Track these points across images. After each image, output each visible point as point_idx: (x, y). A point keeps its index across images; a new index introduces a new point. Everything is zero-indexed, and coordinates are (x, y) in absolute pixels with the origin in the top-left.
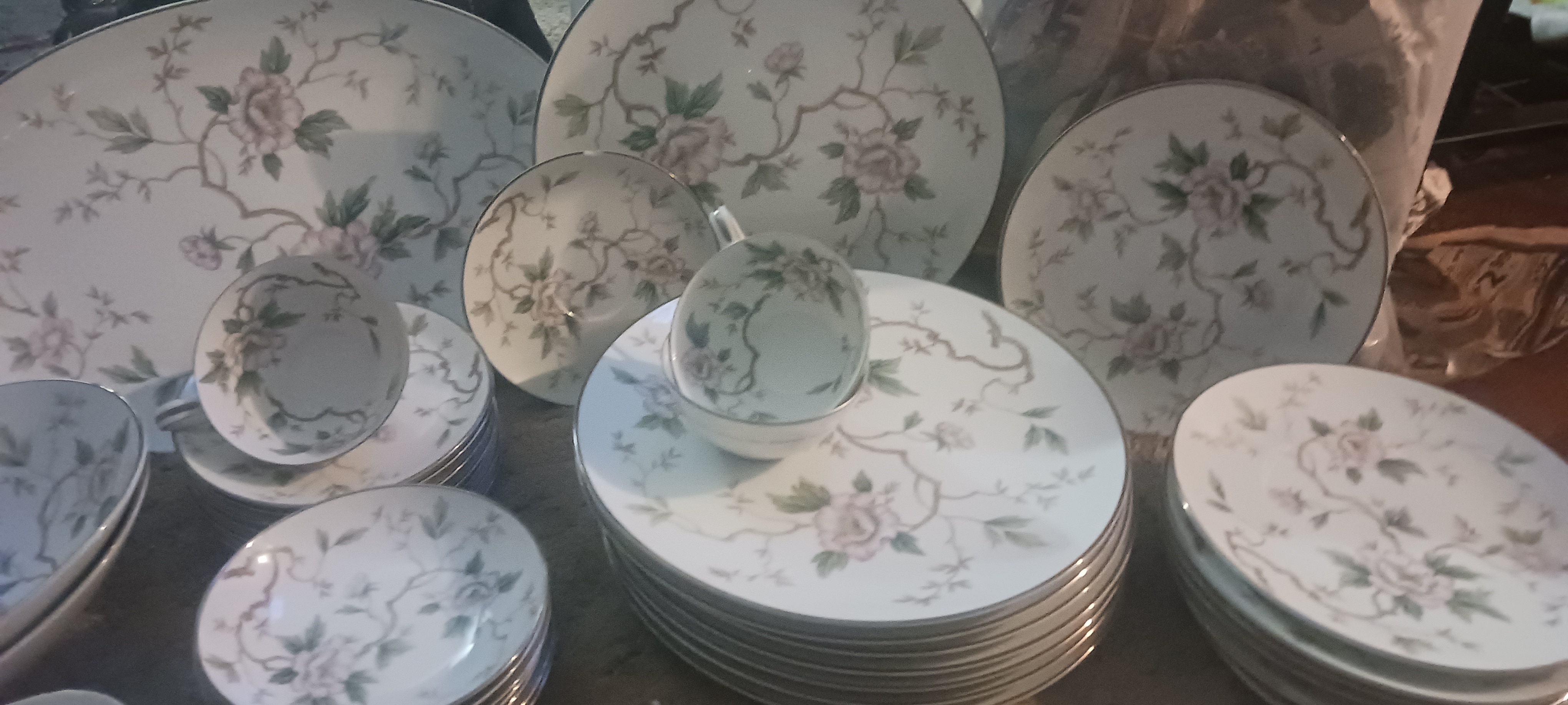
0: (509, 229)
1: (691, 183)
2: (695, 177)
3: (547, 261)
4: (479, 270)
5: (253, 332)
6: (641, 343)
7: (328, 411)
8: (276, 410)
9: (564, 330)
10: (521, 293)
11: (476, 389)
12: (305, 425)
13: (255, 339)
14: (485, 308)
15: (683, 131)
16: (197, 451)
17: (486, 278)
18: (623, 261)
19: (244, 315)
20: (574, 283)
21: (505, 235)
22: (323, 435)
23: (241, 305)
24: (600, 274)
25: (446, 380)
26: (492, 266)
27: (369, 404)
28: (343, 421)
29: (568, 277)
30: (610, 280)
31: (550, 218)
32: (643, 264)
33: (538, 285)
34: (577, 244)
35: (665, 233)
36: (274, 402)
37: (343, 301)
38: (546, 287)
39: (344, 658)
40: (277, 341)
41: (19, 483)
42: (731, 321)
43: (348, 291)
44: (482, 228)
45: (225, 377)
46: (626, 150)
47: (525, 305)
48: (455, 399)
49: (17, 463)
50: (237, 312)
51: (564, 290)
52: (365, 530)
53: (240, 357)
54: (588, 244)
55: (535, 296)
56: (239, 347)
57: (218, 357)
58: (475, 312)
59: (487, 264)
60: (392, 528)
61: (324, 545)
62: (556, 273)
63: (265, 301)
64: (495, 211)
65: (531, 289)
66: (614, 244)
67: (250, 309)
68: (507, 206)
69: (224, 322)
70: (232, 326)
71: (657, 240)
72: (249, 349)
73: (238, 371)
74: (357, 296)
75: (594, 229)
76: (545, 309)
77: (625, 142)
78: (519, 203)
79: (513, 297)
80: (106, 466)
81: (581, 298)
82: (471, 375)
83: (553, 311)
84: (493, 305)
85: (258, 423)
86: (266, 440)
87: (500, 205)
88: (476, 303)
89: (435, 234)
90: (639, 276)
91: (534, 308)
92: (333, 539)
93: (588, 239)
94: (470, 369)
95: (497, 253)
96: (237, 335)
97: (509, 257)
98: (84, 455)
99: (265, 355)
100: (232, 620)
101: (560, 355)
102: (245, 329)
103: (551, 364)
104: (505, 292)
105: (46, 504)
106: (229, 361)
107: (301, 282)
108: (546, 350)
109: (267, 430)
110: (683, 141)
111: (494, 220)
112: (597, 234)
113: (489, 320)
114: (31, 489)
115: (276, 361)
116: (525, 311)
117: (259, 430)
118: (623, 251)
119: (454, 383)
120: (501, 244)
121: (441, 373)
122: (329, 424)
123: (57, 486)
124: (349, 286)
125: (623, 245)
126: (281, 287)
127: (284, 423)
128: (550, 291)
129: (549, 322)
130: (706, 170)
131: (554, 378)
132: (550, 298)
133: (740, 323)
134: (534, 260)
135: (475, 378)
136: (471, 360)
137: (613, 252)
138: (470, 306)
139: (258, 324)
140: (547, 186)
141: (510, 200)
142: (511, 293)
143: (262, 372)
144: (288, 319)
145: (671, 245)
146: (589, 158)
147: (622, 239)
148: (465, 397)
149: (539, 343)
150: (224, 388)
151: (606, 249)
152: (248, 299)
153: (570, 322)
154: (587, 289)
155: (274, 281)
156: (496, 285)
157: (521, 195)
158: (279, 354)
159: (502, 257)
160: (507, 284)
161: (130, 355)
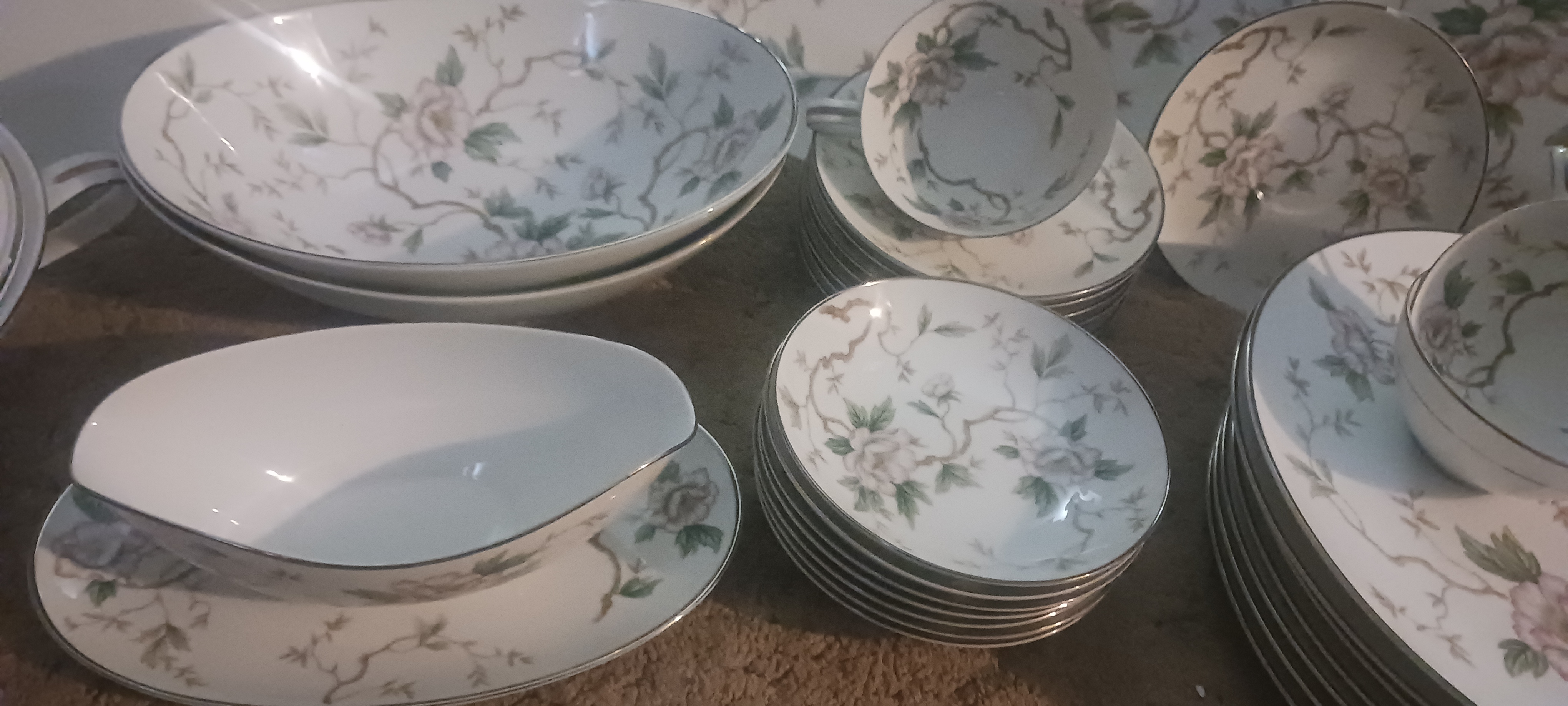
0: (1246, 64)
1: (1490, 99)
2: (1499, 93)
3: (1265, 118)
5: (939, 60)
6: (1351, 265)
7: (971, 182)
8: (920, 156)
9: (1239, 205)
10: (1219, 143)
11: (1137, 231)
12: (942, 186)
13: (937, 68)
14: (1172, 141)
15: (1520, 31)
16: (829, 164)
17: (1192, 108)
18: (1350, 155)
19: (941, 36)
20: (1280, 158)
21: (1238, 68)
22: (957, 206)
23: (945, 24)
24: (1314, 160)
25: (1105, 204)
26: (1206, 96)
27: (1019, 194)
28: (983, 200)
29: (1278, 147)
30: (1321, 172)
31: (1298, 70)
32: (1371, 171)
33: (1242, 141)
34: (1311, 114)
35: (1418, 147)
36: (923, 148)
37: (1048, 66)
38: (1247, 148)
39: (903, 458)
40: (955, 81)
41: (650, 115)
42: (1501, 292)
43: (1062, 60)
44: (1221, 50)
45: (891, 98)
46: (1435, 26)
47: (1215, 158)
48: (1110, 232)
49: (657, 94)
50: (936, 30)
51: (1265, 160)
52: (971, 330)
53: (915, 80)
54: (1322, 119)
55: (1230, 154)
56: (918, 70)
57: (895, 70)
58: (1159, 142)
59: (1200, 93)
60: (998, 343)
61: (923, 326)
62: (1266, 137)
63: (968, 32)
64: (1245, 37)
65: (1231, 143)
66: (1351, 132)
67: (950, 33)
68: (1261, 36)
69: (920, 36)
70: (925, 43)
71: (1406, 150)
72: (926, 78)
73: (904, 96)
74: (1069, 67)
75: (1340, 105)
76: (1233, 172)
77: (1439, 16)
78: (1275, 37)
79: (1206, 143)
80: (740, 138)
81: (1278, 177)
82: (1136, 211)
83: (1242, 179)
84: (1181, 143)
85: (899, 161)
86: (901, 183)
87: (1256, 31)
88: (1166, 132)
89: (1149, 34)
90: (1358, 182)
91: (1223, 165)
92: (932, 326)
93: (1327, 113)
94: (1138, 204)
95: (1217, 86)
96: (923, 56)
97: (1228, 94)
98: (723, 116)
99: (936, 90)
100: (812, 361)
101: (1220, 232)
102: (933, 53)
103: (1204, 238)
104: (1201, 133)
105: (667, 149)
106: (903, 82)
107: (1017, 24)
108: (1207, 220)
109: (905, 174)
110: (1512, 42)
111: (1239, 46)
112: (1339, 112)
113: (1168, 158)
114: (659, 127)
115: (943, 102)
116: (1209, 165)
117: (898, 170)
118: (1356, 144)
119: (1113, 212)
120: (1228, 77)
121: (1102, 194)
122: (966, 195)
123: (684, 135)
124: (1067, 52)
125: (1363, 138)
126: (994, 22)
127: (923, 175)
128: (1250, 155)
129: (1229, 189)
130: (1519, 91)
131: (1200, 255)
132: (1245, 162)
133: (1511, 300)
134: (1252, 111)
135: (1141, 217)
136: (1144, 196)
137: (1345, 142)
138: (1158, 133)
139: (949, 53)
140: (1317, 32)
141: (1267, 31)
142: (1207, 138)
143: (924, 108)
144: (978, 62)
145: (1417, 163)
146: (1390, 18)
147: (1366, 130)
148: (1120, 233)
149: (1205, 207)
150: (887, 106)
151: (1339, 134)
152: (953, 22)
153: (1251, 199)
154: (1291, 170)
155: (992, 13)
156: (1197, 121)
157: (1283, 30)
158: (949, 95)
159: (1221, 93)
160: (1208, 125)
161: (787, 33)
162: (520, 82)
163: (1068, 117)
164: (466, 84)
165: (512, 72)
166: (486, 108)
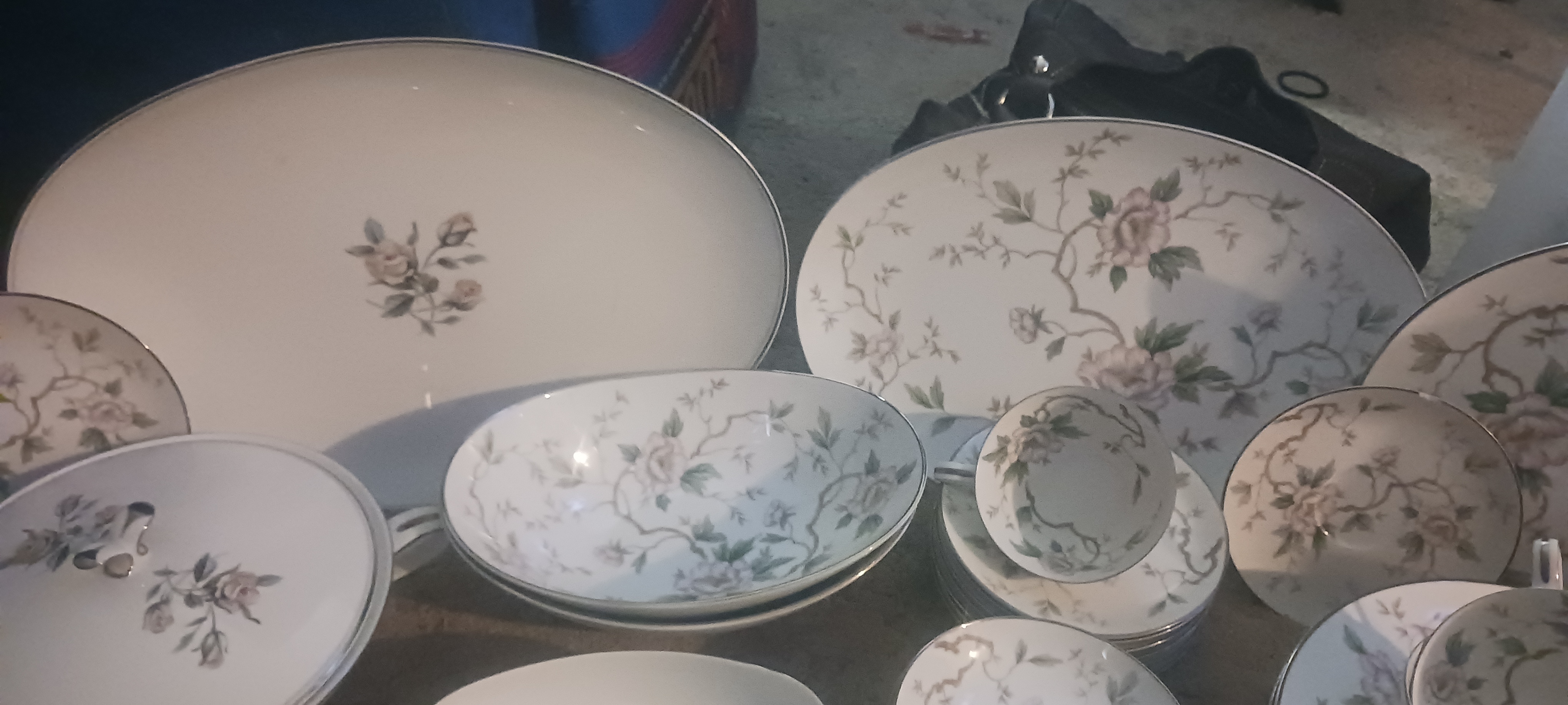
0: (1305, 430)
1: (1520, 465)
2: (1528, 461)
3: (1325, 473)
4: (1258, 454)
5: (1041, 431)
7: (1070, 525)
8: (1027, 503)
9: (1308, 541)
10: (1286, 490)
11: (1205, 575)
12: (1045, 529)
13: (1039, 437)
14: (1247, 489)
15: (1542, 414)
16: (953, 510)
17: (1261, 464)
18: (1404, 503)
19: (1041, 416)
20: (1341, 503)
21: (1298, 433)
22: (1056, 547)
23: (1043, 408)
24: (1371, 506)
25: (1181, 548)
26: (1271, 456)
27: (1107, 540)
28: (1078, 541)
29: (1339, 494)
30: (1379, 516)
31: (1350, 436)
33: (1307, 489)
34: (1365, 470)
35: (1463, 498)
36: (1030, 496)
37: (1128, 443)
38: (1311, 495)
40: (1055, 446)
41: (818, 460)
43: (1138, 439)
44: (1281, 421)
45: (1002, 460)
46: (1466, 407)
47: (1285, 502)
48: (1183, 573)
49: (823, 445)
50: (1036, 413)
51: (1328, 504)
52: (1059, 661)
53: (1021, 447)
54: (1375, 474)
55: (1297, 499)
56: (1023, 439)
57: (1004, 441)
58: (1235, 490)
59: (1267, 452)
60: (1080, 673)
61: (1020, 657)
62: (1328, 487)
63: (1062, 413)
64: (1301, 410)
65: (1297, 491)
66: (1402, 485)
67: (1048, 414)
68: (1317, 410)
69: (1023, 417)
70: (1027, 421)
71: (1452, 502)
72: (1031, 444)
73: (1014, 458)
74: (1143, 446)
75: (1390, 464)
76: (1301, 513)
77: (1470, 397)
78: (1328, 411)
79: (1276, 490)
80: (884, 487)
81: (1340, 519)
82: (1206, 557)
83: (1308, 519)
84: (1254, 491)
85: (1009, 510)
86: (1010, 529)
87: (1308, 407)
88: (1240, 482)
89: (1230, 394)
90: (1412, 526)
91: (1292, 507)
92: (1029, 655)
93: (1378, 469)
94: (1208, 551)
95: (1282, 446)
96: (1027, 429)
97: (1292, 453)
98: (872, 467)
99: (1040, 453)
101: (1293, 561)
102: (1035, 427)
103: (1280, 565)
104: (1271, 482)
106: (1011, 448)
107: (1101, 411)
108: (1281, 551)
109: (1014, 520)
110: (1534, 422)
111: (1297, 417)
112: (1391, 469)
113: (1244, 502)
114: (824, 470)
115: (1046, 461)
116: (1280, 508)
117: (1008, 517)
118: (1408, 496)
119: (1187, 556)
120: (1291, 439)
121: (1180, 539)
122: (1065, 538)
123: (841, 479)
124: (1141, 434)
125: (1413, 491)
126: (1082, 408)
127: (1030, 519)
128: (1315, 500)
129: (1298, 527)
130: (1546, 461)
131: (1275, 580)
132: (1311, 507)
133: (1510, 660)
134: (1314, 466)
135: (1208, 563)
136: (1214, 543)
137: (1397, 492)
138: (1232, 483)
139: (1048, 427)
140: (1364, 406)
141: (1321, 407)
142: (1276, 486)
143: (1031, 466)
144: (1074, 433)
145: (1464, 512)
146: (1422, 400)
147: (1414, 484)
148: (1190, 575)
149: (1279, 541)
150: (998, 467)
151: (1391, 486)
152: (1050, 406)
153: (1318, 536)
154: (1351, 514)
155: (1080, 402)
156: (1266, 474)
157: (1334, 405)
158: (1051, 457)
159: (1286, 451)
160: (1276, 477)
161: (931, 383)
162: (723, 433)
163: (1145, 481)
164: (683, 436)
165: (718, 425)
166: (698, 453)
